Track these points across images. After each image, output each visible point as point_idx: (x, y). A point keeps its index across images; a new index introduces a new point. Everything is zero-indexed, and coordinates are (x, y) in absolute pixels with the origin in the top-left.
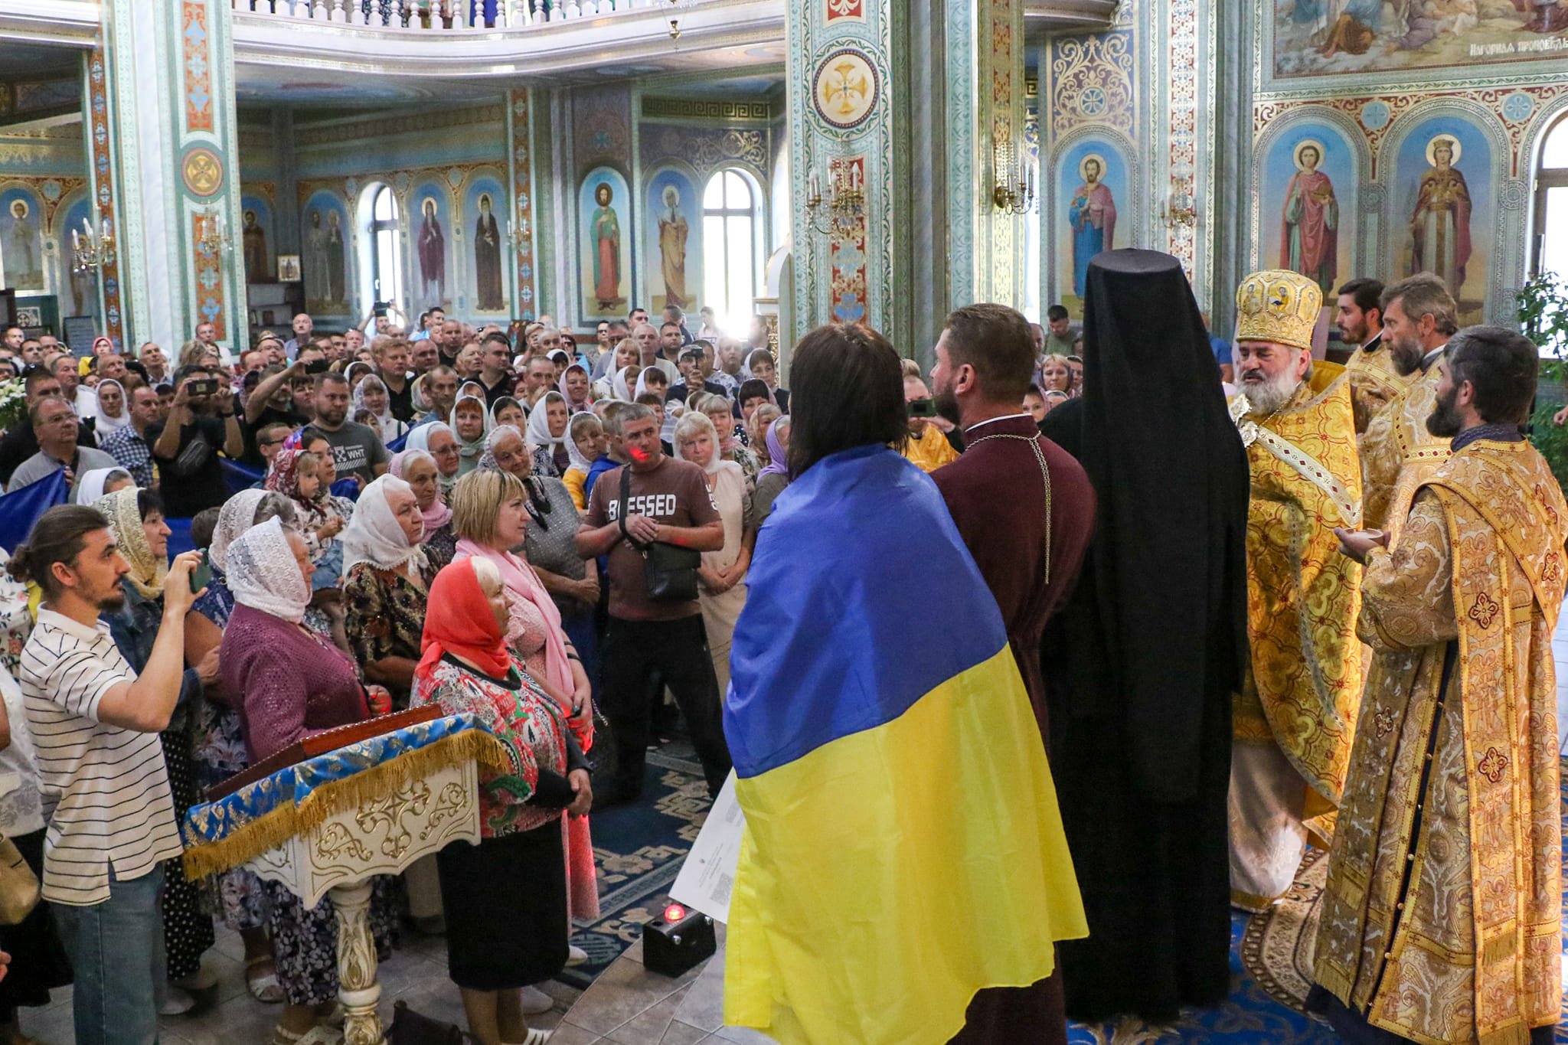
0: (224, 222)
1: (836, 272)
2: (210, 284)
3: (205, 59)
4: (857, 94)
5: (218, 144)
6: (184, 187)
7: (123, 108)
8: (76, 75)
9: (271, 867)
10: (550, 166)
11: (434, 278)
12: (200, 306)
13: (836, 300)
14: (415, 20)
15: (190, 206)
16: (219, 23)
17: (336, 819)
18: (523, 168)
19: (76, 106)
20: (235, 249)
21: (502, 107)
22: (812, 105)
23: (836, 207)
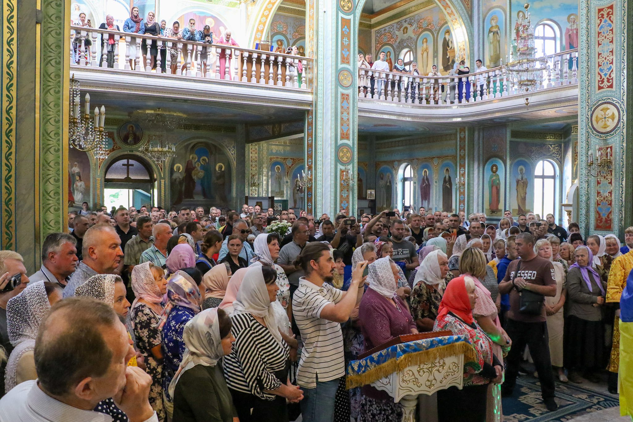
0: (352, 173)
1: (598, 193)
2: (345, 195)
3: (348, 114)
4: (610, 120)
5: (351, 145)
6: (338, 160)
7: (319, 131)
8: (303, 120)
9: (382, 385)
10: (474, 157)
11: (426, 200)
12: (340, 204)
13: (598, 204)
14: (424, 101)
15: (340, 167)
16: (354, 101)
17: (410, 368)
18: (463, 158)
19: (302, 131)
20: (354, 183)
21: (456, 134)
22: (590, 124)
23: (600, 166)
